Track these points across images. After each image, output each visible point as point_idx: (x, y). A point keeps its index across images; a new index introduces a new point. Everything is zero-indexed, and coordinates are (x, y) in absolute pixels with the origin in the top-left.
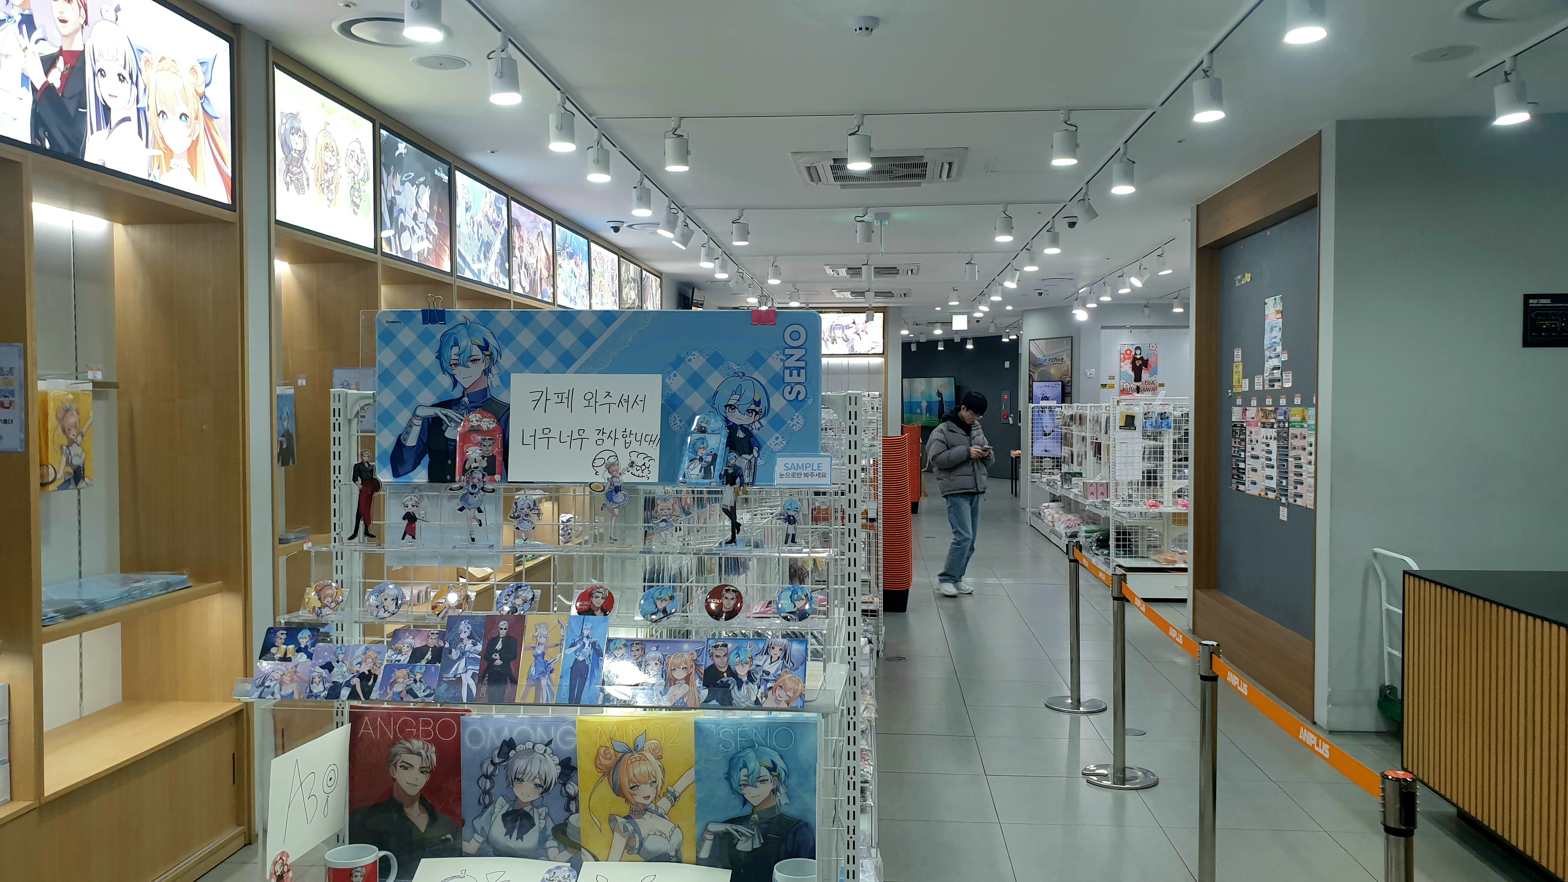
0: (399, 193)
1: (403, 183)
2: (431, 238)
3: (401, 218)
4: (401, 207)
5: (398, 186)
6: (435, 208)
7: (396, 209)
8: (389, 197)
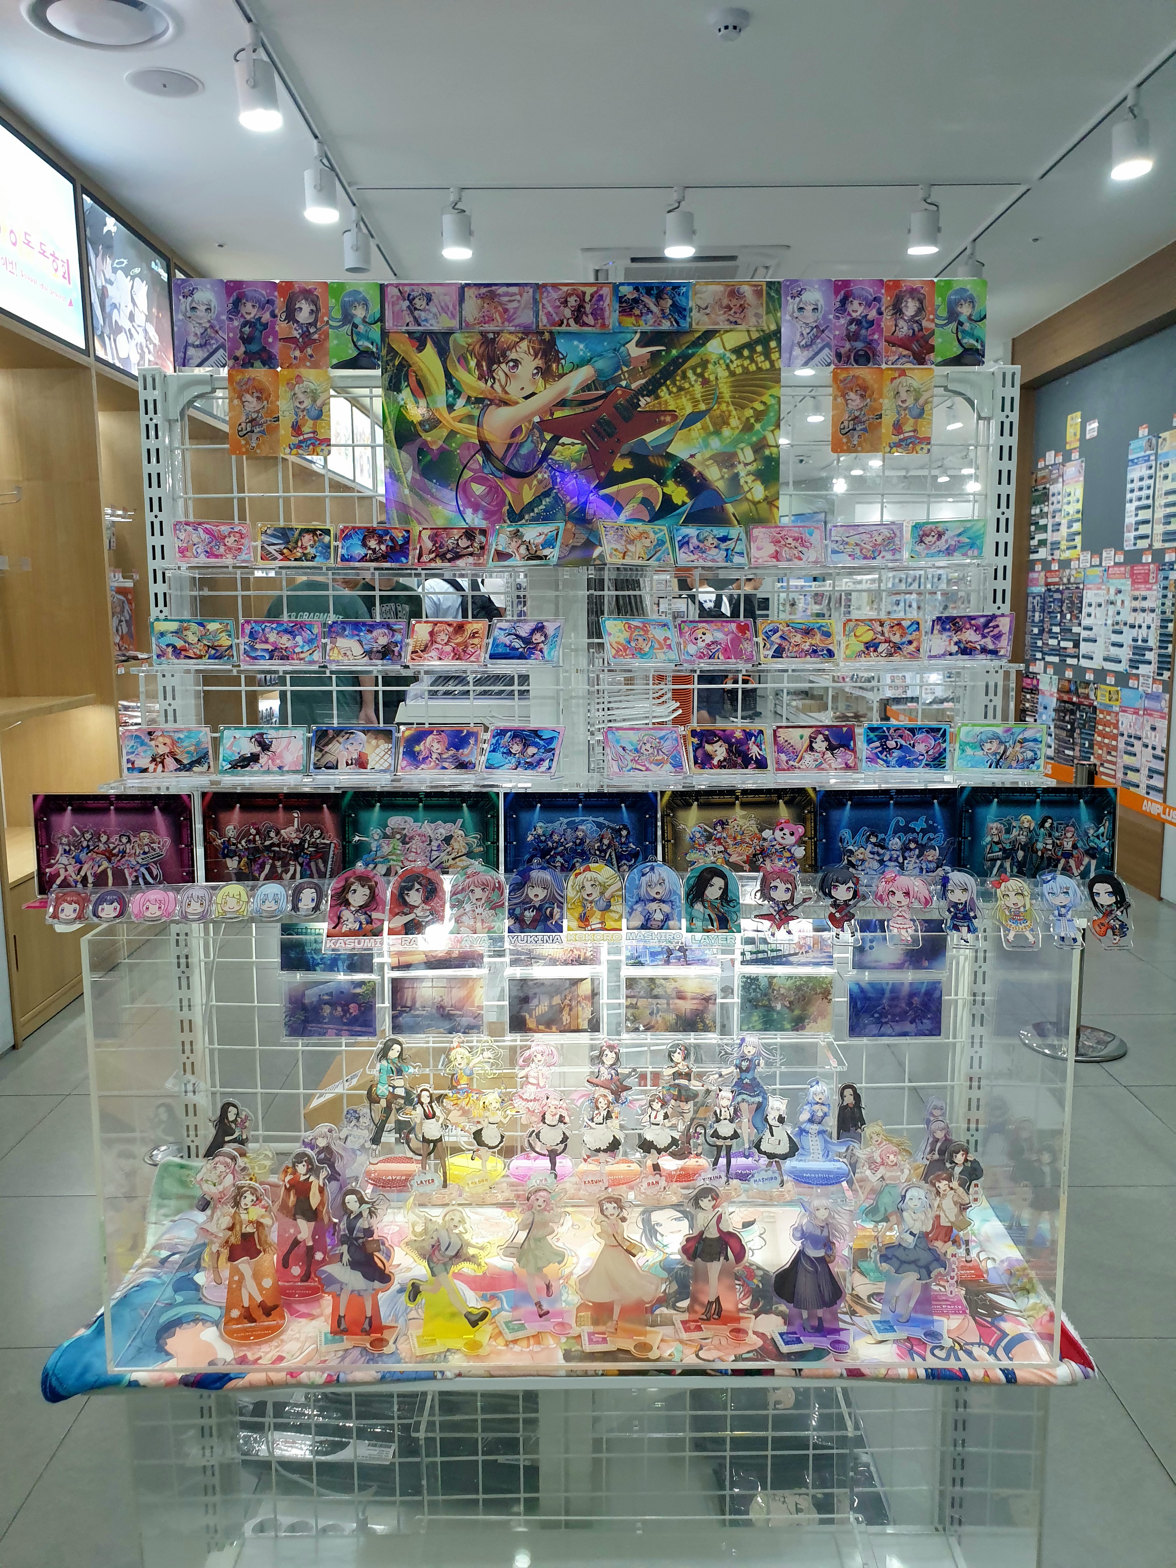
0: (111, 283)
1: (114, 270)
2: (151, 347)
3: (115, 316)
4: (113, 301)
5: (109, 274)
6: (154, 310)
7: (108, 302)
8: (99, 284)
